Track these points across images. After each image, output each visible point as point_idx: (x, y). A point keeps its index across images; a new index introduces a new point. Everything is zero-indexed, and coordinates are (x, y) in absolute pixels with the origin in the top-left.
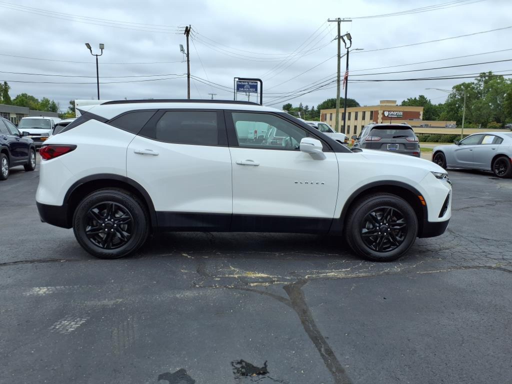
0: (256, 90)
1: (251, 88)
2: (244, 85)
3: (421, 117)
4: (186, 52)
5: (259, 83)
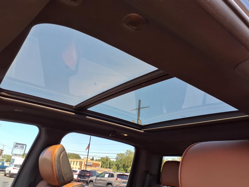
0: (23, 148)
1: (21, 147)
2: (18, 146)
3: (100, 166)
5: (25, 146)
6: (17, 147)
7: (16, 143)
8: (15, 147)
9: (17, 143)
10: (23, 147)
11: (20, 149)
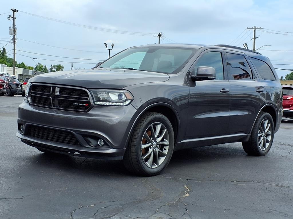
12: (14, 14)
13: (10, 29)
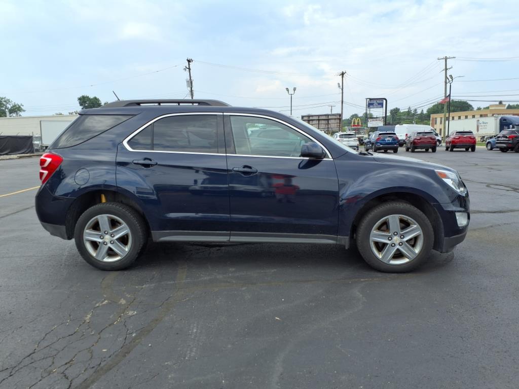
0: (382, 106)
1: (378, 105)
2: (373, 103)
4: (341, 87)
5: (385, 101)
6: (372, 106)
7: (368, 100)
8: (369, 107)
9: (370, 99)
10: (382, 104)
11: (377, 107)
12: (189, 64)
13: (187, 81)
